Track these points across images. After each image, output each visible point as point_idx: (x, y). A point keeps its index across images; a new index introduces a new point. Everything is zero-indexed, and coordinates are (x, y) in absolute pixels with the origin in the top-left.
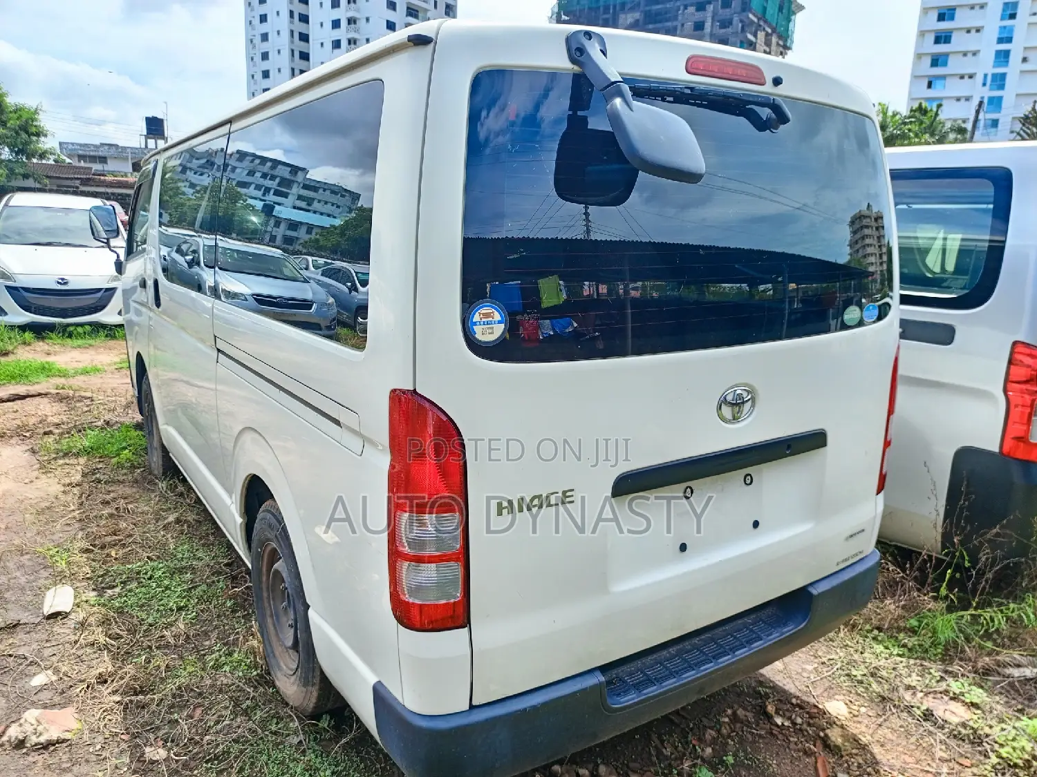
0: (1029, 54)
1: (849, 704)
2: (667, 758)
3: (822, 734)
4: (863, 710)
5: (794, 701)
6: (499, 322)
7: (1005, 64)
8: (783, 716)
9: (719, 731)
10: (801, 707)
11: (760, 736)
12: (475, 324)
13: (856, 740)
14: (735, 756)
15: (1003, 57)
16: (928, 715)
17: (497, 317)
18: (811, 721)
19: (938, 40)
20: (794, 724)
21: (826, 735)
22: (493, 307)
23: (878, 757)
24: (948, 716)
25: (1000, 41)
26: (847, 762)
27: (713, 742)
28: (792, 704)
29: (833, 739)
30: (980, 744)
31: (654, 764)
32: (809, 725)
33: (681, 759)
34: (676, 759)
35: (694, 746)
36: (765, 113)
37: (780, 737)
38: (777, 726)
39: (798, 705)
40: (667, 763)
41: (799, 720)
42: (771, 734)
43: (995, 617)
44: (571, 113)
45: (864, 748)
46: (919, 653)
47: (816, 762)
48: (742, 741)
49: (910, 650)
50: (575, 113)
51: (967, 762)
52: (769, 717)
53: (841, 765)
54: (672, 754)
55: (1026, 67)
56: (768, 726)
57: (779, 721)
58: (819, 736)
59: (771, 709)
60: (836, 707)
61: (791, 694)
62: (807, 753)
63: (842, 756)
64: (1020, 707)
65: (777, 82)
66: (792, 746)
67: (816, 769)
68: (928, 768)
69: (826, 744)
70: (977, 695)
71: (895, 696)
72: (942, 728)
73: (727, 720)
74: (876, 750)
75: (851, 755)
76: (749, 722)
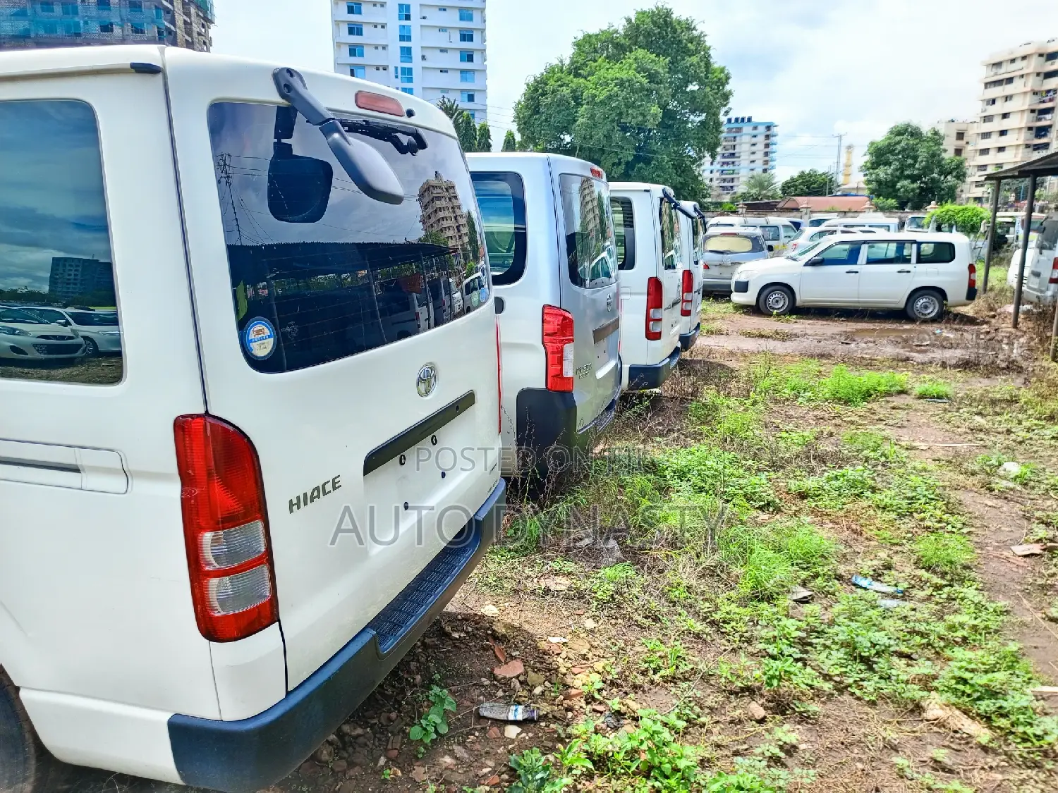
0: (428, 54)
1: (496, 604)
2: (391, 696)
3: (489, 632)
4: (506, 604)
5: (460, 617)
6: (269, 337)
7: (409, 60)
8: (457, 631)
9: (418, 661)
10: (467, 620)
11: (449, 651)
12: (251, 341)
13: (513, 626)
14: (439, 672)
15: (406, 53)
16: (547, 591)
17: (267, 332)
18: (478, 626)
19: (351, 31)
20: (467, 633)
21: (493, 631)
22: (264, 324)
23: (531, 631)
24: (558, 588)
25: (402, 38)
26: (513, 643)
27: (419, 670)
28: (459, 620)
29: (499, 631)
30: (583, 597)
31: (384, 705)
32: (477, 629)
33: (403, 691)
34: (398, 694)
35: (407, 679)
36: (405, 140)
37: (462, 646)
38: (456, 639)
39: (463, 619)
40: (393, 700)
41: (470, 629)
42: (456, 646)
43: (562, 507)
44: (276, 140)
45: (519, 629)
46: (523, 551)
47: (494, 652)
48: (438, 661)
49: (516, 552)
50: (279, 141)
51: (580, 612)
52: (448, 635)
53: (510, 647)
54: (393, 692)
55: (425, 64)
56: (451, 642)
57: (456, 635)
58: (488, 634)
59: (448, 629)
60: (489, 610)
61: (455, 613)
62: (486, 649)
63: (509, 641)
64: (594, 565)
65: (410, 113)
66: (474, 649)
67: (496, 656)
68: (561, 626)
69: (496, 637)
70: (570, 566)
71: (521, 587)
72: (558, 596)
73: (420, 650)
74: (526, 627)
75: (514, 638)
76: (437, 645)
